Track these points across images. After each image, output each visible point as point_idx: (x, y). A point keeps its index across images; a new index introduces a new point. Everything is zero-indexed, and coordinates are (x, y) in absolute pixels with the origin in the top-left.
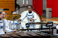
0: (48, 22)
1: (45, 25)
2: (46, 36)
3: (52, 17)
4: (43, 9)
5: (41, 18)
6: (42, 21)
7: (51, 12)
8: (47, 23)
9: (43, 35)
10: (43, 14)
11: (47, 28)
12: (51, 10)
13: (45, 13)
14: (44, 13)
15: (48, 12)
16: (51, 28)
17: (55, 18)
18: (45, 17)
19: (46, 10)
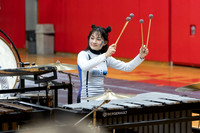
0: (40, 69)
1: (33, 76)
2: (35, 111)
3: (55, 52)
4: (28, 29)
5: (18, 57)
6: (23, 65)
7: (52, 38)
8: (37, 70)
9: (25, 109)
10: (27, 42)
11: (37, 85)
12: (53, 31)
13: (35, 40)
14: (29, 40)
15: (42, 36)
16: (52, 88)
17: (63, 54)
18: (33, 52)
19: (37, 32)
